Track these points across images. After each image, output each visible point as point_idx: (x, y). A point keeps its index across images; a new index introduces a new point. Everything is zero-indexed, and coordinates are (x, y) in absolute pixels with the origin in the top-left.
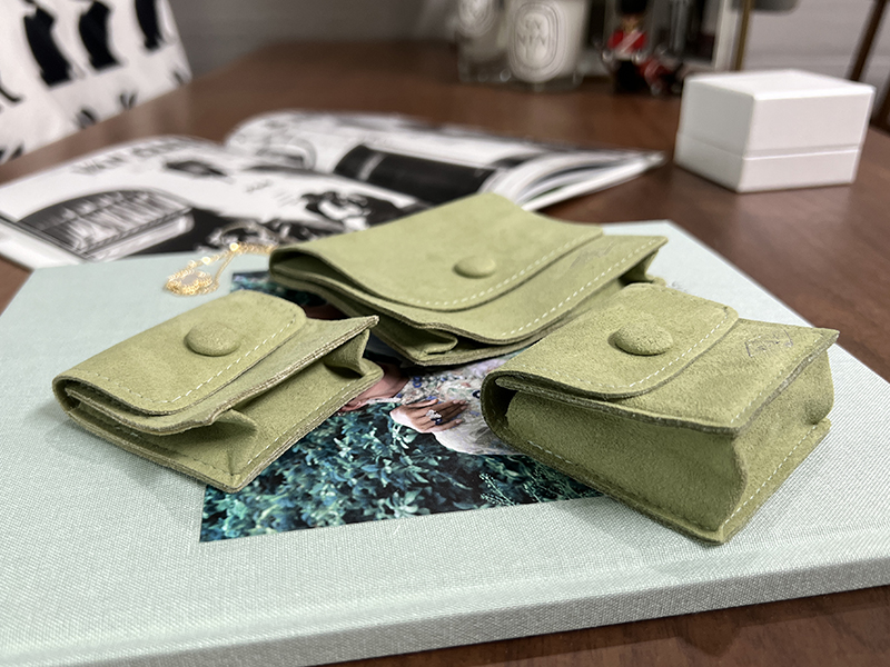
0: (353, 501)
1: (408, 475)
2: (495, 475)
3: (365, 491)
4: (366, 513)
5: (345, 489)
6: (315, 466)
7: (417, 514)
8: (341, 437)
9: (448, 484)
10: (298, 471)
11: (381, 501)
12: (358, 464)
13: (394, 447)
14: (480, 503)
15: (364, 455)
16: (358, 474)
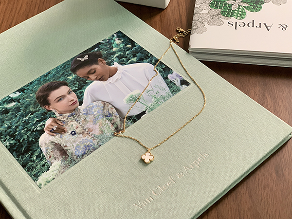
0: (6, 131)
1: (22, 137)
2: (32, 154)
3: (11, 131)
4: (2, 136)
5: (9, 127)
6: (16, 116)
7: (7, 146)
8: (32, 114)
9: (22, 146)
10: (12, 114)
11: (8, 137)
12: (22, 124)
13: (34, 127)
14: (18, 156)
15: (26, 123)
16: (17, 127)
